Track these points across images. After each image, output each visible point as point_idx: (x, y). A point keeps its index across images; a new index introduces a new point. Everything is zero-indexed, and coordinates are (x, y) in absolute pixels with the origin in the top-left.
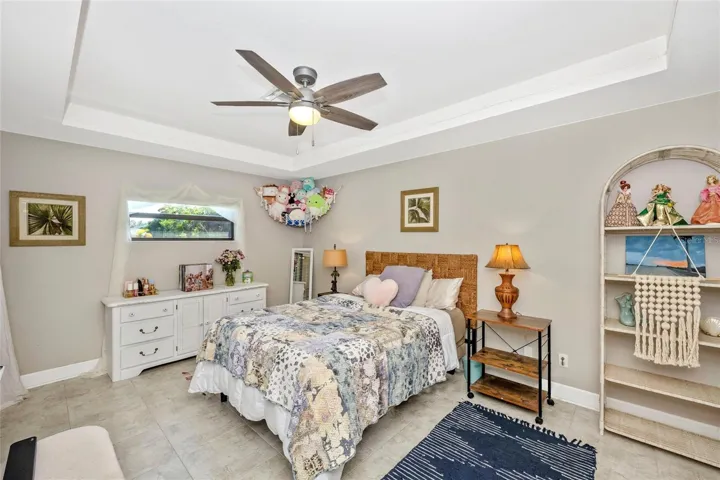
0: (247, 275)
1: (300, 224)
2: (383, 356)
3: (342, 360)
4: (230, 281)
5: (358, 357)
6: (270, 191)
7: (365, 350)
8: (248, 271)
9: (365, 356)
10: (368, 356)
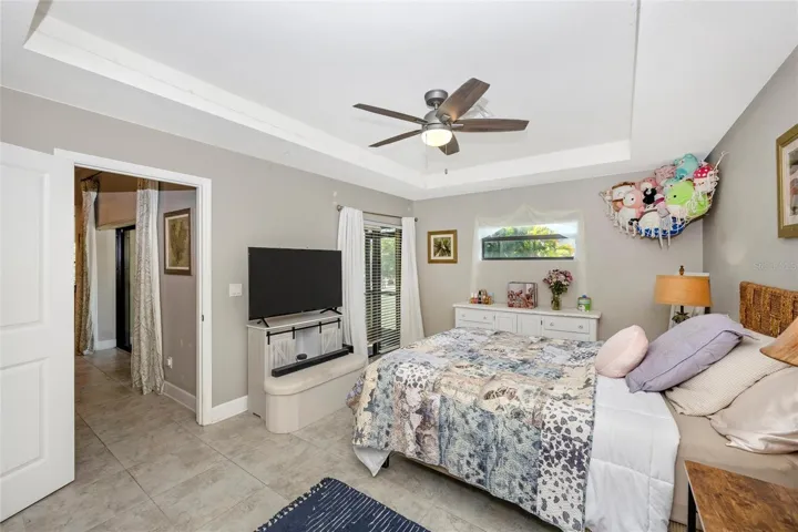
0: (583, 301)
1: (653, 235)
2: (436, 398)
3: (390, 372)
4: (556, 305)
5: (405, 378)
6: (618, 193)
7: (416, 378)
8: (585, 297)
9: (412, 382)
10: (415, 385)
